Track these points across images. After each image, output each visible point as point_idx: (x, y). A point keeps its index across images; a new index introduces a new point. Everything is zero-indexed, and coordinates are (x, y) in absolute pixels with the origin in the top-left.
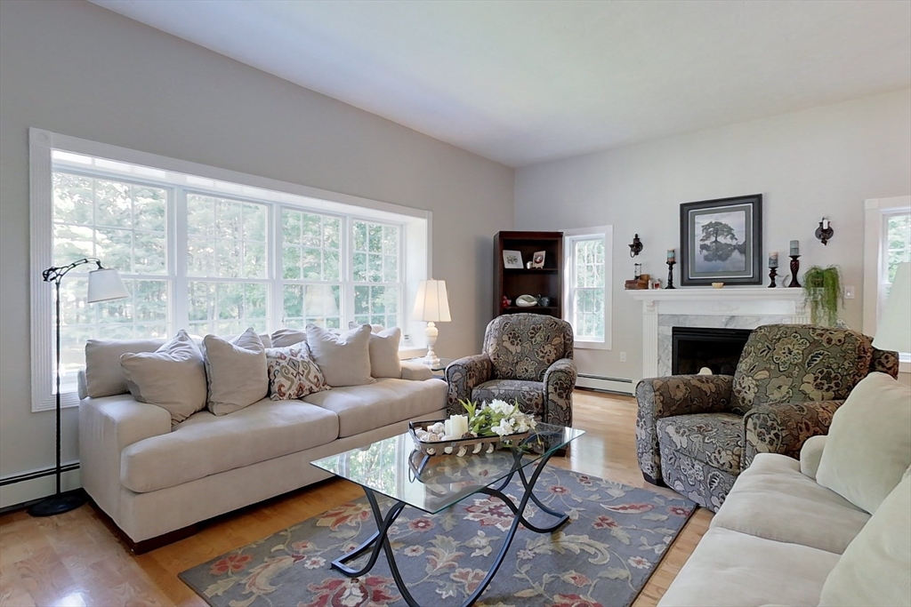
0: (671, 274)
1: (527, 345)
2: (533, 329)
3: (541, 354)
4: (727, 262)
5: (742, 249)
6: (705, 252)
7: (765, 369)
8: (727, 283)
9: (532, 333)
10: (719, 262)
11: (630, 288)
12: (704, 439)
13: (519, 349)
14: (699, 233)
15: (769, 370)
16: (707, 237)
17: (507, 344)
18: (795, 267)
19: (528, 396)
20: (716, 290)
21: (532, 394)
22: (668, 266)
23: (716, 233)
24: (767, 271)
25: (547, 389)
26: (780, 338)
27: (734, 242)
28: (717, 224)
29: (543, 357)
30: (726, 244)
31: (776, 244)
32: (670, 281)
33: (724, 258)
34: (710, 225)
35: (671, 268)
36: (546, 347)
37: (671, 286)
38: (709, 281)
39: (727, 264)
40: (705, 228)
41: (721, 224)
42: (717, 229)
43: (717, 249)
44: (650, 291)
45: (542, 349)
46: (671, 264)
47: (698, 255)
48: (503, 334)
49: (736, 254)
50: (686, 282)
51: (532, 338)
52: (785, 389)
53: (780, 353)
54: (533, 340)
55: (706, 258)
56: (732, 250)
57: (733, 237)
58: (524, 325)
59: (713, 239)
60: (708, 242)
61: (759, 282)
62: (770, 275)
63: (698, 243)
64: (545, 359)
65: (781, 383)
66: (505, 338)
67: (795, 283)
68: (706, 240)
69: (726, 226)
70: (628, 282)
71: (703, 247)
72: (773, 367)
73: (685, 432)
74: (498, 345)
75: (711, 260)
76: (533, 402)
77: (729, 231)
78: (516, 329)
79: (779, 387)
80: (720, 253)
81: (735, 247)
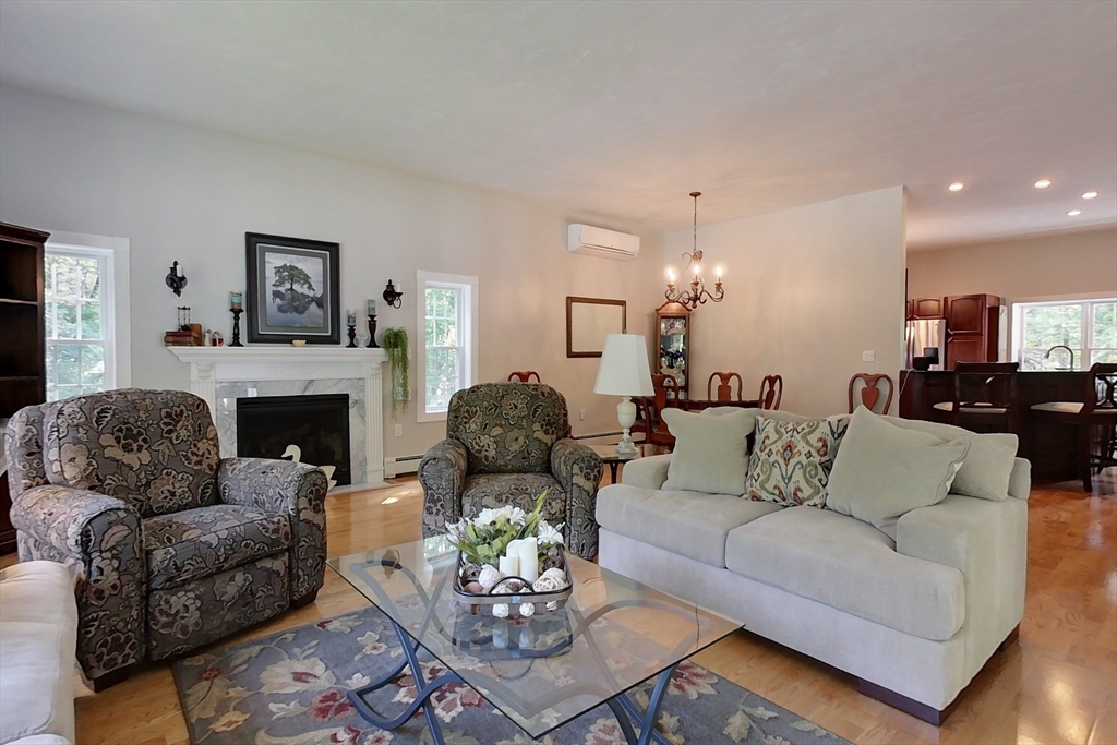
0: (236, 326)
1: (163, 448)
2: (168, 415)
3: (195, 459)
4: (304, 315)
5: (320, 303)
6: (278, 301)
7: (496, 425)
8: (311, 340)
9: (166, 424)
10: (294, 314)
11: (175, 343)
12: (531, 497)
13: (145, 457)
14: (271, 277)
15: (500, 426)
16: (281, 282)
17: (116, 452)
18: (372, 326)
19: (271, 527)
20: (300, 349)
21: (275, 520)
22: (232, 314)
23: (292, 279)
24: (344, 330)
25: (297, 504)
26: (503, 396)
27: (311, 294)
28: (293, 268)
29: (199, 463)
30: (302, 294)
31: (354, 301)
32: (236, 336)
33: (300, 310)
34: (284, 268)
35: (237, 318)
36: (200, 444)
37: (236, 342)
38: (291, 338)
39: (304, 319)
40: (279, 270)
41: (297, 268)
42: (293, 274)
43: (293, 299)
44: (207, 348)
45: (194, 449)
46: (236, 312)
47: (271, 304)
48: (100, 434)
49: (313, 307)
50: (255, 338)
51: (170, 432)
52: (521, 439)
53: (507, 409)
54: (174, 435)
55: (280, 309)
56: (309, 303)
57: (310, 287)
58: (147, 411)
59: (288, 286)
60: (282, 289)
61: (337, 342)
62: (349, 334)
63: (269, 289)
64: (205, 465)
65: (517, 436)
66: (107, 439)
67: (372, 344)
68: (278, 286)
69: (301, 272)
70: (169, 334)
71: (276, 294)
72: (503, 422)
73: (508, 498)
74: (91, 456)
75: (286, 312)
76: (282, 533)
77: (306, 279)
78: (132, 420)
79: (516, 439)
80: (296, 304)
81: (313, 299)
